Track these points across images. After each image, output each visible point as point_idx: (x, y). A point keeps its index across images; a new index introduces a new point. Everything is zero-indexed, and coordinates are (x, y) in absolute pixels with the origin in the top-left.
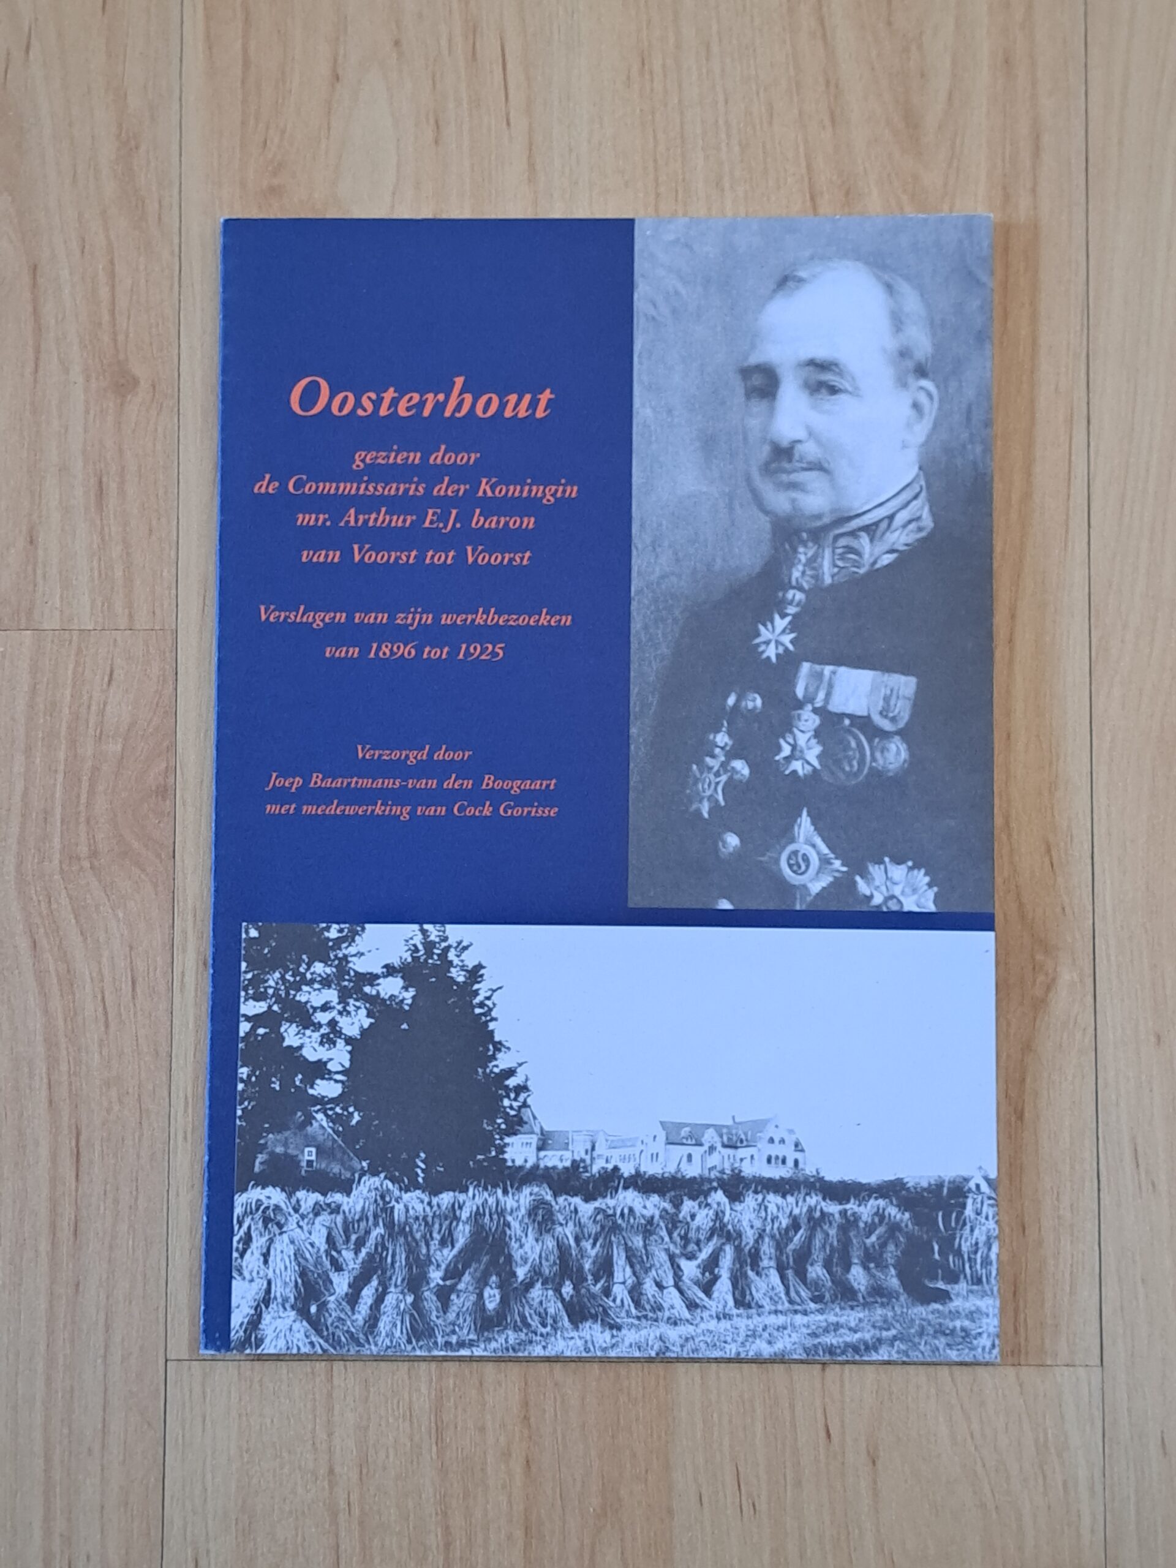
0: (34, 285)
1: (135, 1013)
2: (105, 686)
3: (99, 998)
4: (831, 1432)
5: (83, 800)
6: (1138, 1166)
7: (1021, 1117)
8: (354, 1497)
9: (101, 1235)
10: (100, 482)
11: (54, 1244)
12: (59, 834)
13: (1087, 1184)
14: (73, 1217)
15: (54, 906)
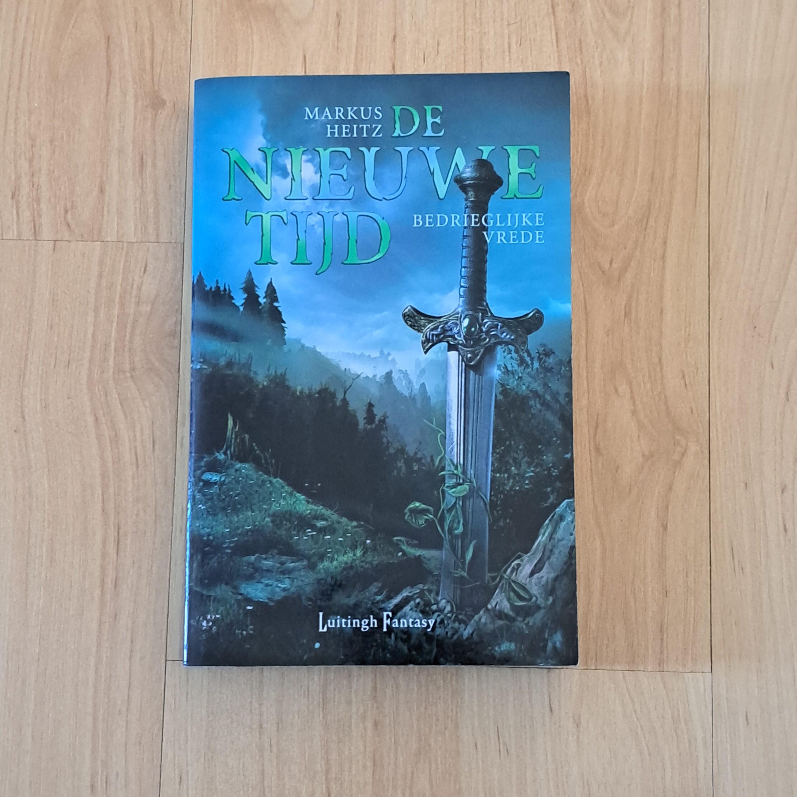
0: (108, 48)
1: (154, 460)
2: (142, 273)
3: (133, 450)
4: (553, 708)
5: (127, 338)
7: (665, 528)
8: (274, 741)
10: (142, 159)
11: (103, 593)
12: (113, 357)
13: (704, 568)
15: (109, 398)
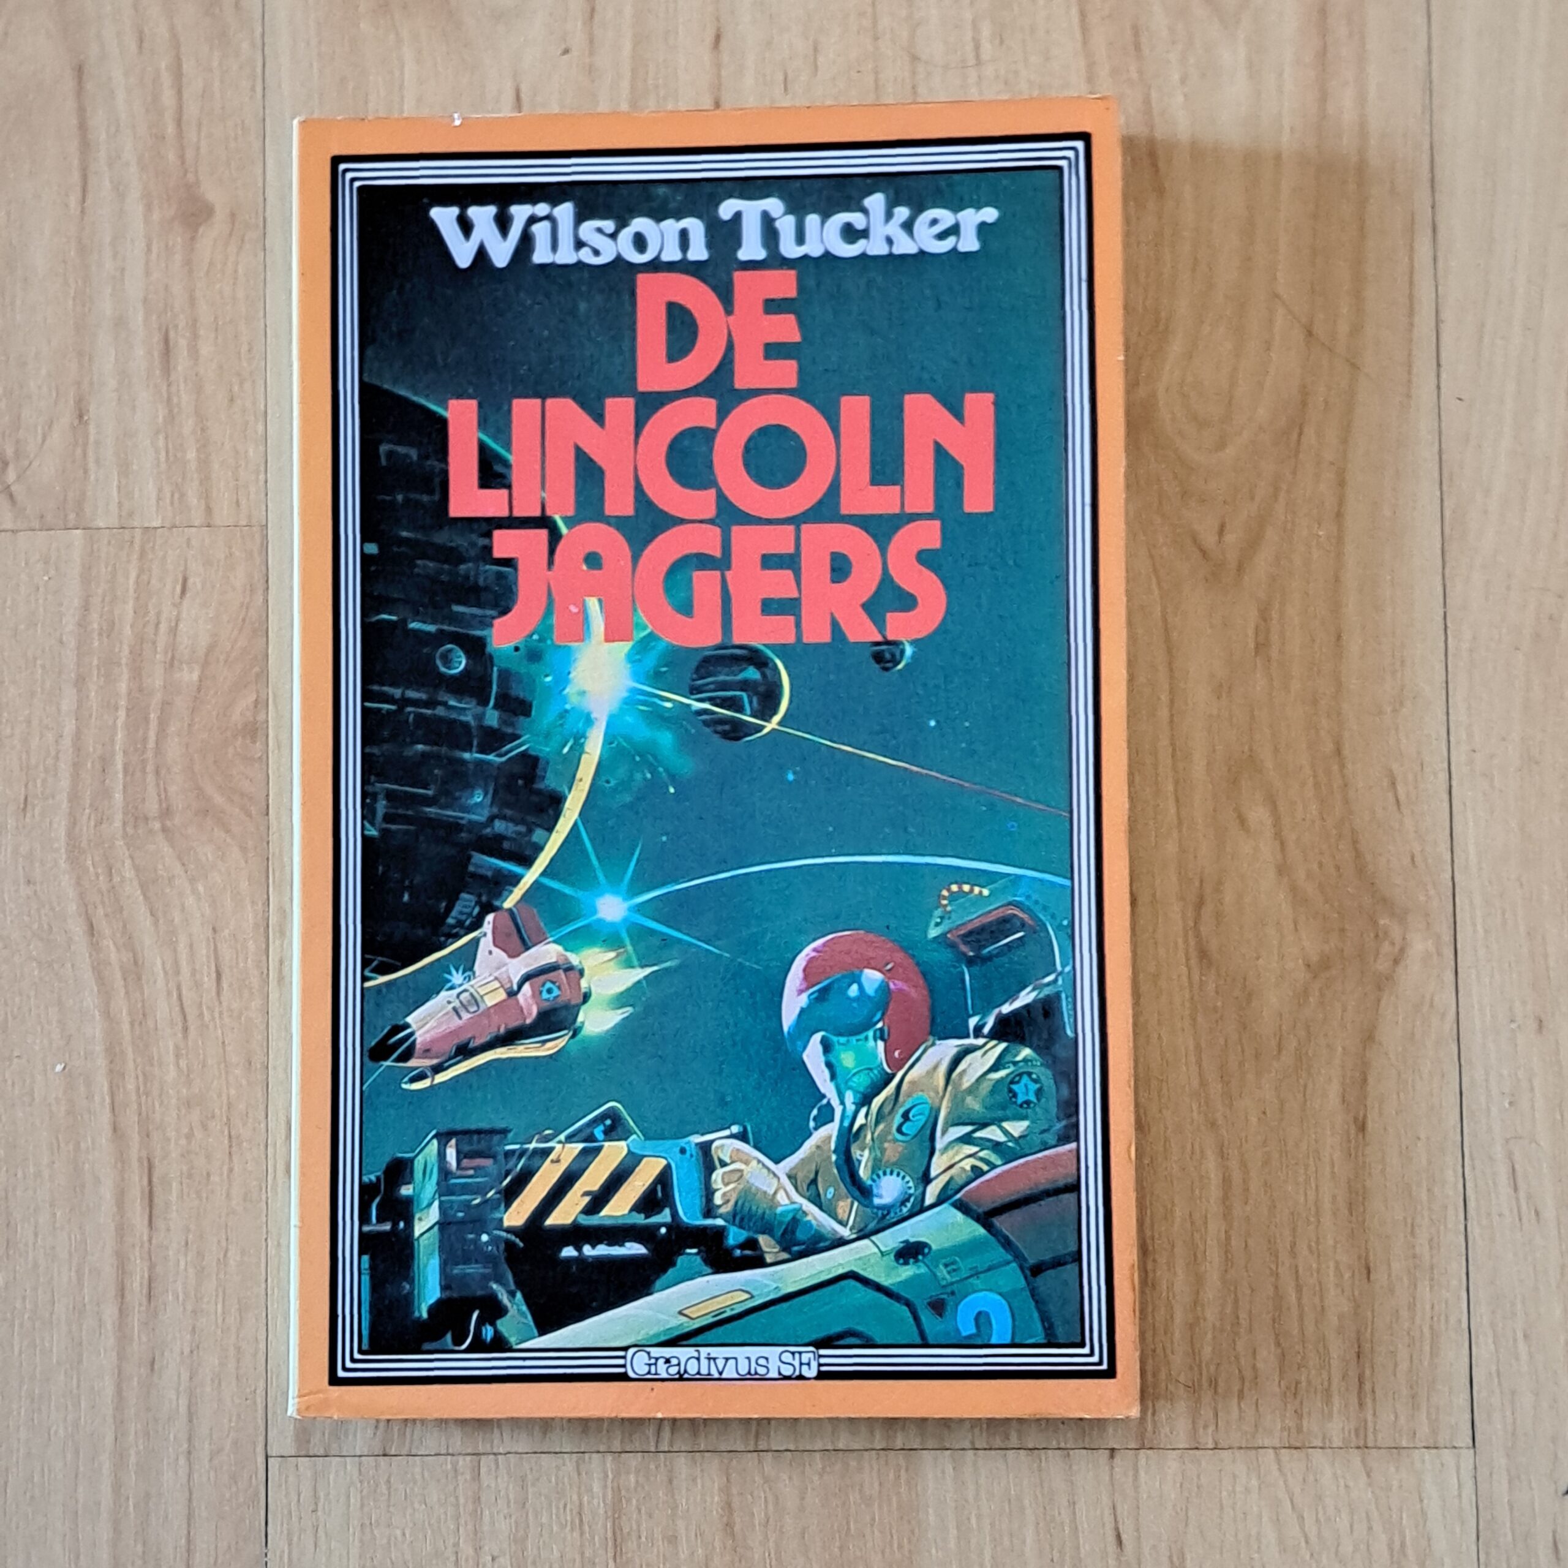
1: (221, 1013)
4: (1124, 1537)
5: (151, 744)
6: (1516, 1189)
7: (1362, 1127)
9: (181, 1299)
10: (166, 340)
11: (123, 1312)
12: (121, 787)
13: (1451, 1211)
14: (146, 1275)
15: (117, 879)
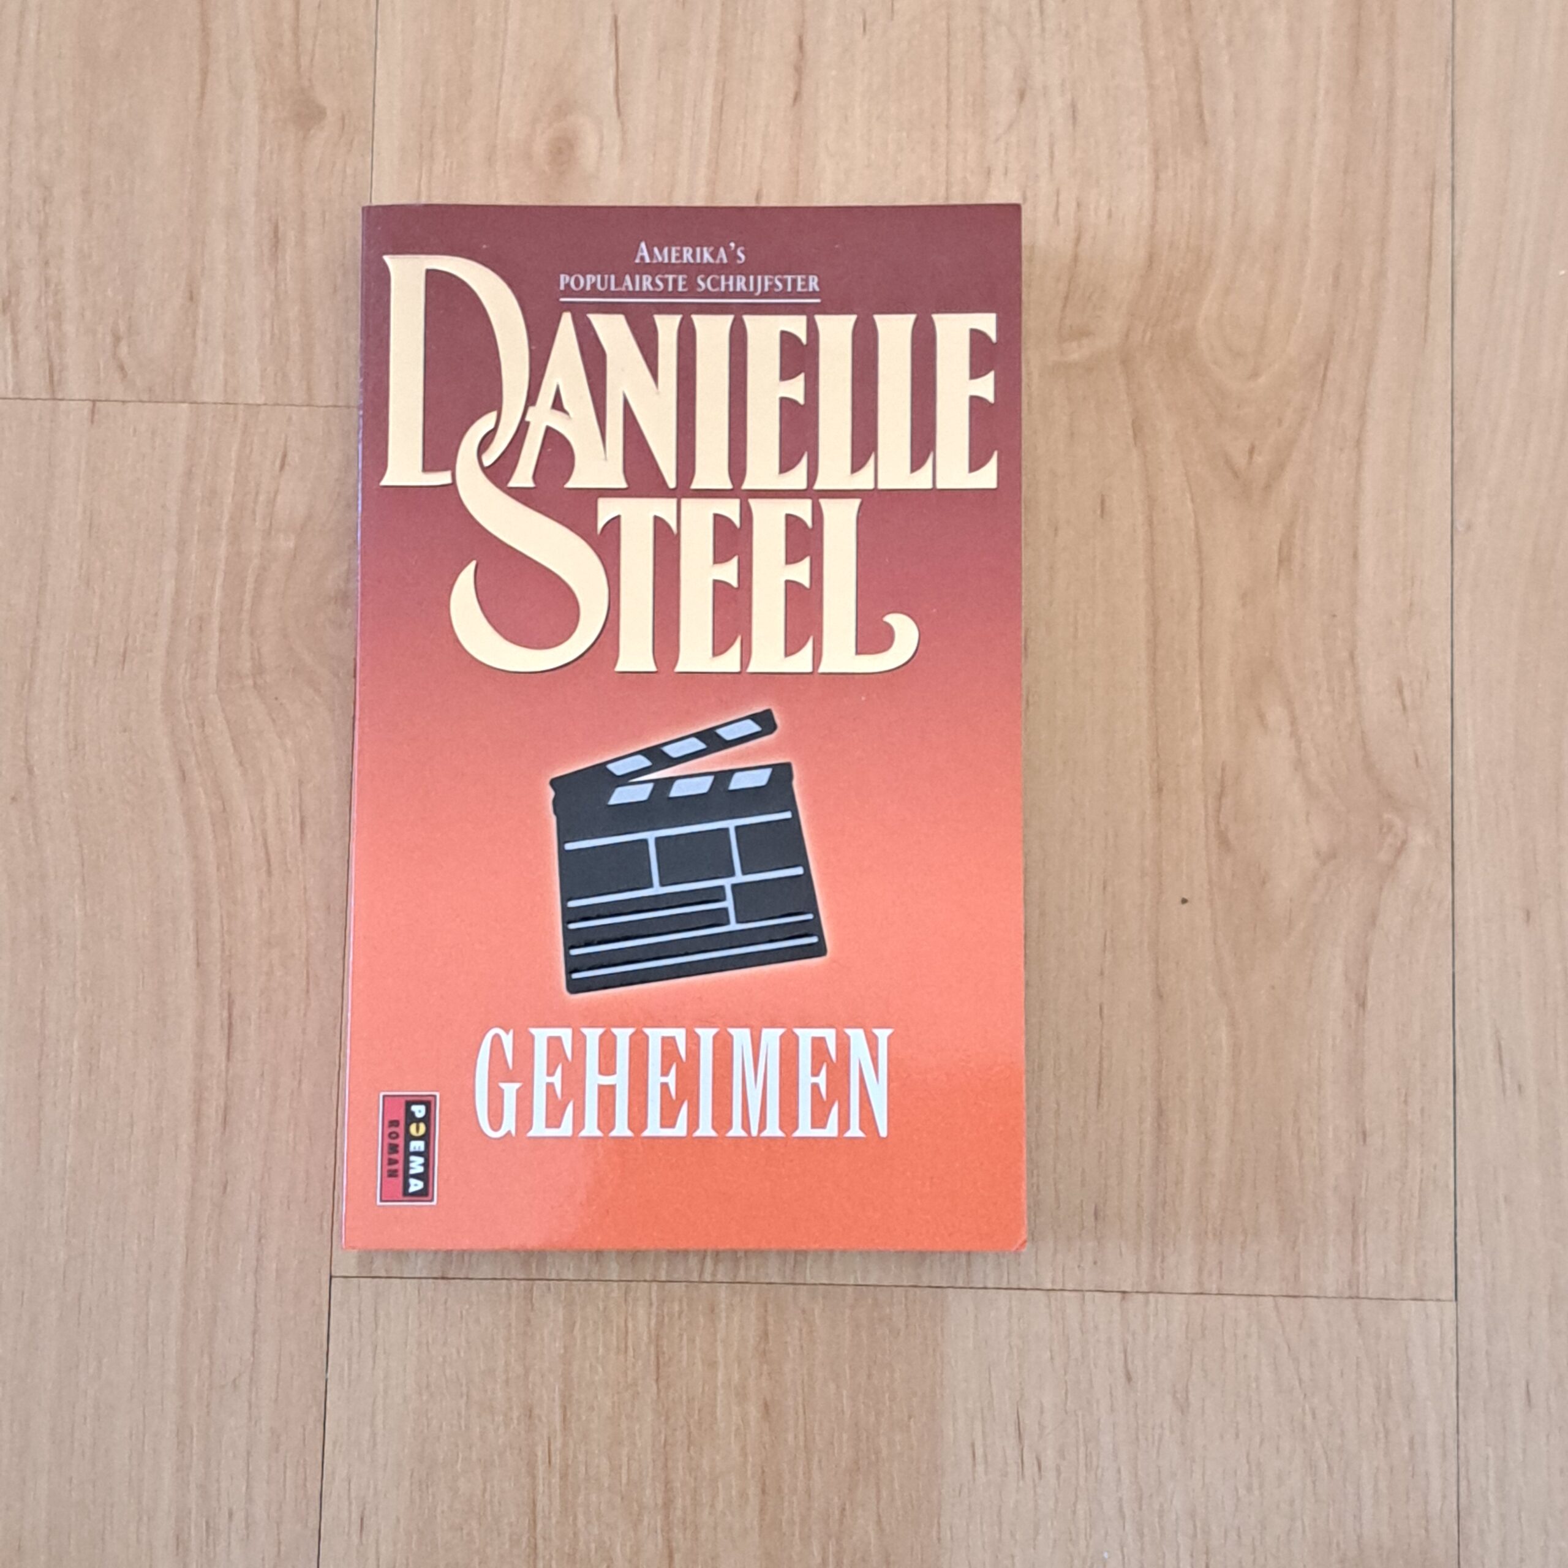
1: (303, 861)
2: (276, 470)
3: (260, 840)
5: (247, 605)
6: (1501, 1063)
9: (255, 1125)
10: (276, 230)
11: (198, 1137)
12: (217, 645)
13: (1441, 1085)
14: (222, 1103)
15: (209, 730)
